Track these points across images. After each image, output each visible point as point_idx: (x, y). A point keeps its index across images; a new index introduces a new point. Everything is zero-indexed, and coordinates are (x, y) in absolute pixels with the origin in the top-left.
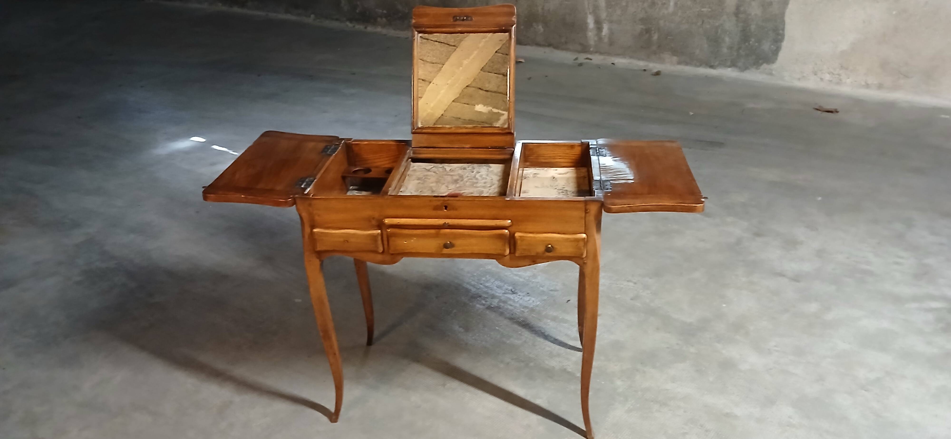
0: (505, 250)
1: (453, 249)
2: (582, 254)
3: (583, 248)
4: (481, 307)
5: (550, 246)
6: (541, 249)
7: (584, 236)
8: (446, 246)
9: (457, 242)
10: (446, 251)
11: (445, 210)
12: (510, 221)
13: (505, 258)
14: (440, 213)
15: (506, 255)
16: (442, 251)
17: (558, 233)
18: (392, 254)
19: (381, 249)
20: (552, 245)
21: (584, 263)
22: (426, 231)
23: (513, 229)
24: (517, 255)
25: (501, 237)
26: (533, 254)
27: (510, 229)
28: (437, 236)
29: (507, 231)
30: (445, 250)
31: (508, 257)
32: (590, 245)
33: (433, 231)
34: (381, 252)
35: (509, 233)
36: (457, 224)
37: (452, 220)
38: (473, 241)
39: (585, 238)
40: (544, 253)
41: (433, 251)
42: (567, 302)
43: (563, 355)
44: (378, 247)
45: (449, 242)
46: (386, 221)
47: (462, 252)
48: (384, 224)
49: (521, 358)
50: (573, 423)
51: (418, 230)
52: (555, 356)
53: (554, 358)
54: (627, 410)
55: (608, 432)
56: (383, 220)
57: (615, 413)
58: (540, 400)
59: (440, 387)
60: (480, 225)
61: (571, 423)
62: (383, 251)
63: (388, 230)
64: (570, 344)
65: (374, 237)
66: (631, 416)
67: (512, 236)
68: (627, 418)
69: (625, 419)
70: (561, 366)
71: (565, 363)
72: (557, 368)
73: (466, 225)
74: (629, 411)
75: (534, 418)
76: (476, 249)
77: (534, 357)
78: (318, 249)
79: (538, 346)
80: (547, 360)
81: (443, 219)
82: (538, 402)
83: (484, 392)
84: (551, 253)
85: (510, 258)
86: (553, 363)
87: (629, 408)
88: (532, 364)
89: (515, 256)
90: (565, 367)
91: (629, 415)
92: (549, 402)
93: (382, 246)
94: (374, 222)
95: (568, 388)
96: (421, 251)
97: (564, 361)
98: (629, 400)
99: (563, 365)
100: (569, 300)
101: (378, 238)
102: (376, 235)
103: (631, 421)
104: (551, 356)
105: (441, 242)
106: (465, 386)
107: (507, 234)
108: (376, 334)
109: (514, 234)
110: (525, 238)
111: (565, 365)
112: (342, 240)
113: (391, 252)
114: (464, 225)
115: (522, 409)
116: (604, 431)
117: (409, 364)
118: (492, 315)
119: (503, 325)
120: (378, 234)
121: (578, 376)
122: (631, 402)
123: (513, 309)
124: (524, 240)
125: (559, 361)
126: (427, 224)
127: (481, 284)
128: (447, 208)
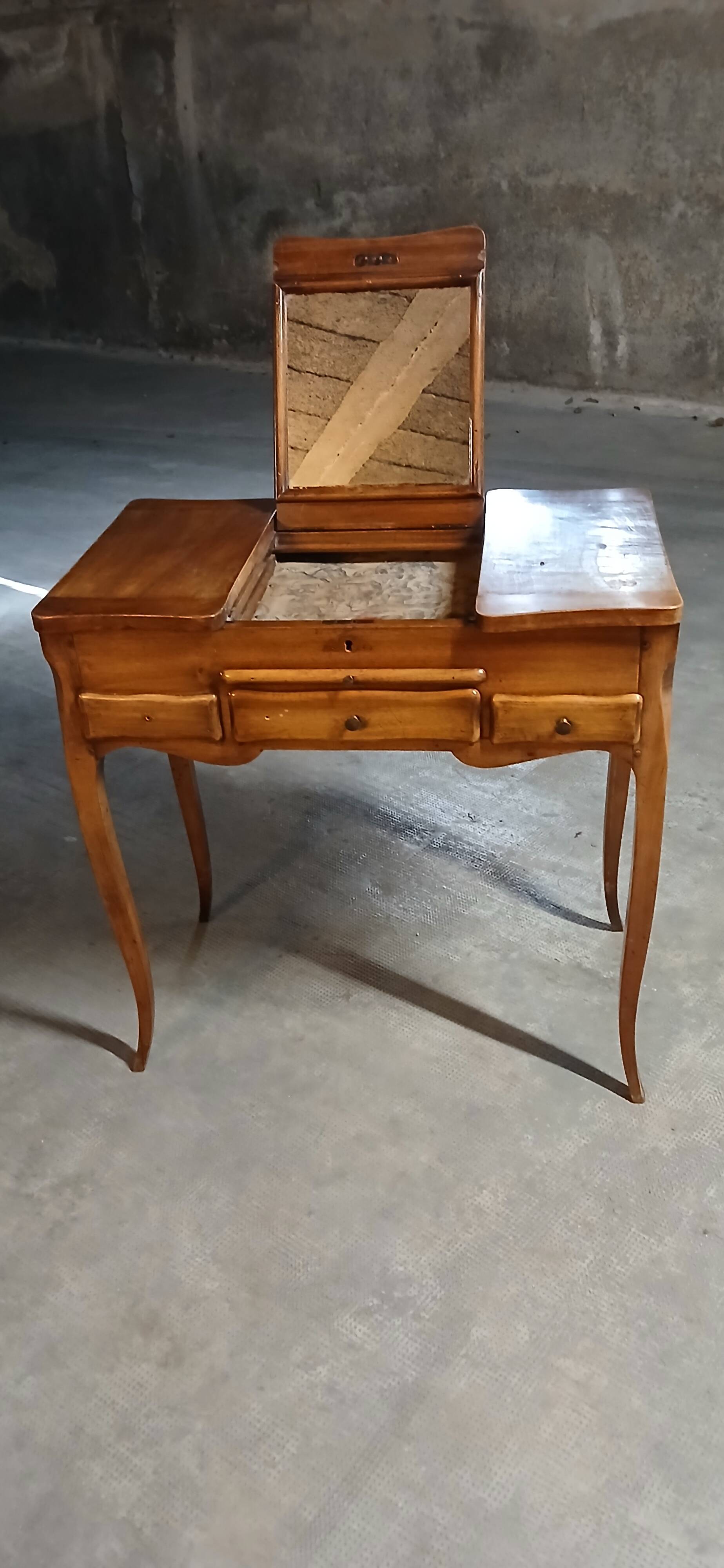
0: (472, 732)
1: (367, 730)
2: (633, 737)
3: (634, 724)
4: (414, 847)
5: (565, 721)
6: (547, 727)
7: (638, 698)
8: (350, 725)
9: (374, 717)
10: (350, 735)
11: (347, 651)
12: (481, 671)
13: (473, 747)
14: (336, 656)
15: (474, 741)
16: (341, 735)
17: (583, 694)
18: (241, 744)
19: (218, 735)
20: (570, 720)
21: (636, 756)
22: (311, 695)
23: (487, 688)
24: (496, 741)
25: (464, 704)
26: (529, 738)
27: (483, 687)
28: (331, 704)
29: (475, 692)
30: (349, 732)
31: (478, 745)
32: (648, 717)
33: (323, 695)
34: (218, 739)
35: (479, 696)
36: (373, 679)
37: (361, 672)
38: (406, 713)
39: (638, 703)
40: (552, 736)
41: (324, 736)
42: (576, 836)
43: (575, 937)
44: (212, 730)
45: (355, 717)
46: (227, 676)
47: (383, 738)
48: (223, 681)
49: (492, 944)
50: (602, 1071)
51: (292, 694)
52: (559, 938)
53: (556, 942)
54: (706, 1042)
55: (671, 1088)
56: (221, 674)
57: (683, 1049)
58: (533, 1025)
59: (339, 1000)
60: (419, 679)
61: (597, 1070)
62: (223, 739)
63: (231, 694)
64: (586, 916)
65: (203, 709)
66: (714, 1054)
67: (487, 702)
68: (707, 1059)
69: (703, 1061)
70: (572, 958)
71: (579, 953)
72: (564, 962)
73: (392, 680)
74: (709, 1045)
75: (525, 1060)
76: (412, 731)
77: (518, 942)
78: (92, 735)
79: (525, 920)
80: (543, 947)
81: (343, 670)
82: (529, 1029)
83: (424, 1009)
84: (567, 735)
85: (481, 748)
86: (556, 952)
87: (709, 1039)
88: (514, 955)
89: (492, 744)
90: (578, 961)
91: (710, 1052)
92: (551, 1029)
93: (220, 726)
94: (202, 679)
95: (586, 1000)
96: (300, 737)
97: (575, 949)
98: (709, 1023)
99: (575, 957)
100: (579, 833)
101: (211, 710)
102: (208, 704)
103: (715, 1064)
104: (551, 938)
105: (341, 717)
106: (387, 998)
107: (476, 698)
108: (216, 899)
109: (491, 698)
110: (513, 706)
111: (578, 956)
112: (138, 715)
113: (238, 740)
114: (386, 680)
115: (499, 1043)
116: (663, 1085)
117: (280, 956)
118: (434, 863)
119: (456, 881)
120: (212, 702)
121: (605, 976)
122: (713, 1027)
123: (473, 851)
124: (511, 708)
125: (566, 948)
126: (310, 680)
127: (412, 805)
128: (352, 646)
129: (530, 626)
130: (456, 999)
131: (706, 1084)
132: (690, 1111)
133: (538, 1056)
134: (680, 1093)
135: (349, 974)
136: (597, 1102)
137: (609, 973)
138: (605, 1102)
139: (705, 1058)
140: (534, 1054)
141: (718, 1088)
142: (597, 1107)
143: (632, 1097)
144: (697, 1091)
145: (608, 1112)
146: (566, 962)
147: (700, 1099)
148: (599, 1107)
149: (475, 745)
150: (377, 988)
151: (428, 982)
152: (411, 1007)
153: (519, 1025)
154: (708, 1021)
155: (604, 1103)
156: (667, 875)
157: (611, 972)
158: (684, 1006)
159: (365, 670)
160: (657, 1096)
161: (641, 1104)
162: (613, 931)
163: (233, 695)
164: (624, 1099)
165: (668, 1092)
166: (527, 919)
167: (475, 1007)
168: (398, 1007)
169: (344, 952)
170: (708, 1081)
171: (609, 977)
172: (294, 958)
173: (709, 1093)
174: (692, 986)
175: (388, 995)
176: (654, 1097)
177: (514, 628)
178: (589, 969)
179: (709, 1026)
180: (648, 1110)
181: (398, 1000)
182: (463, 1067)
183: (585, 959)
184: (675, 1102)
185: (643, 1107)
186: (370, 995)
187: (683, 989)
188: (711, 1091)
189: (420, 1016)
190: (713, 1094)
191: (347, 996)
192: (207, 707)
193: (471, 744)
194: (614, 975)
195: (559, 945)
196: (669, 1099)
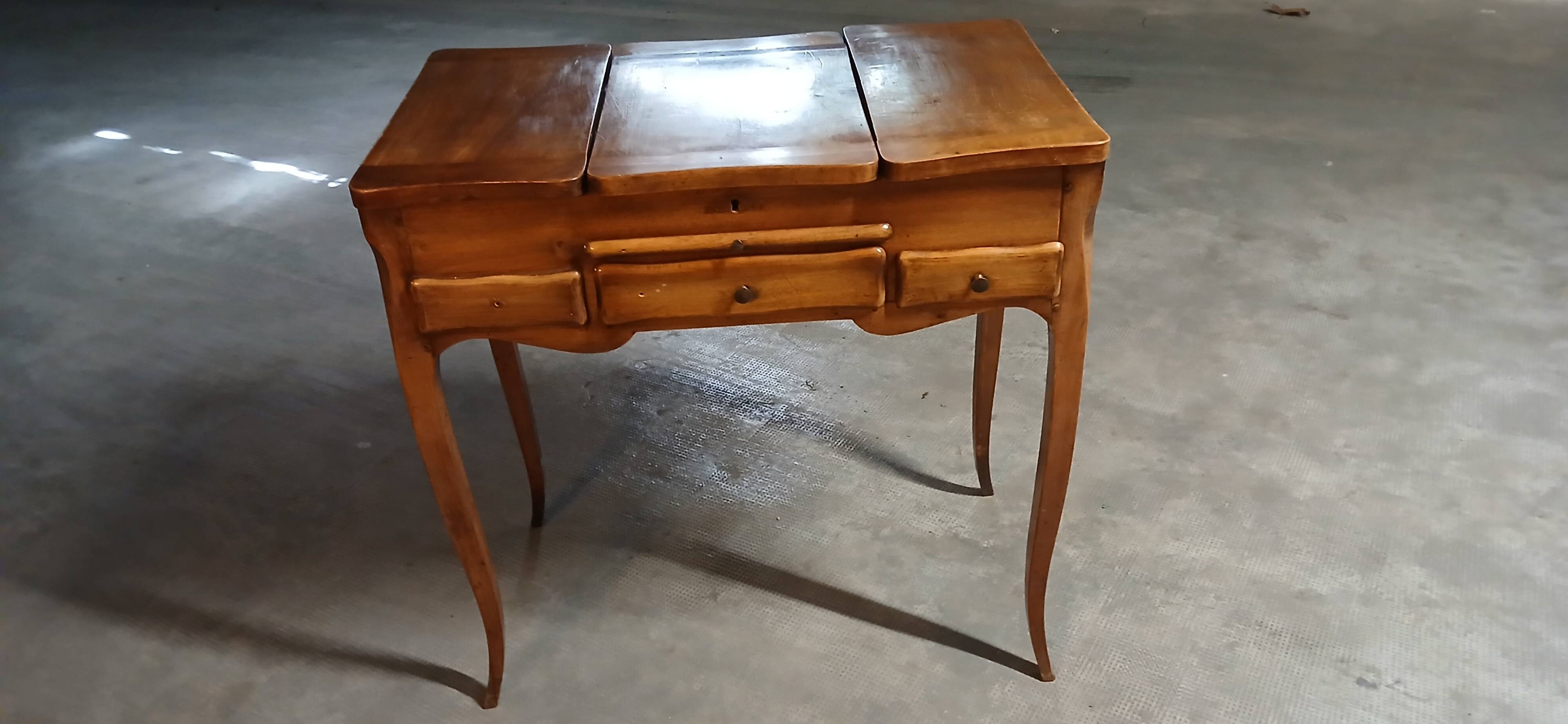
0: (878, 296)
1: (759, 301)
2: (1053, 290)
3: (1055, 275)
4: (756, 423)
5: (981, 276)
6: (960, 285)
7: (1058, 246)
8: (740, 297)
9: (766, 286)
10: (738, 308)
11: (734, 212)
12: (886, 226)
13: (877, 314)
14: (722, 218)
15: (878, 307)
16: (728, 309)
17: (999, 246)
18: (609, 327)
19: (583, 318)
20: (987, 275)
21: (1054, 310)
22: (692, 265)
23: (893, 245)
24: (903, 304)
25: (868, 264)
26: (940, 299)
27: (888, 244)
28: (716, 274)
29: (879, 250)
30: (737, 304)
31: (882, 310)
32: (1070, 268)
33: (706, 264)
34: (583, 323)
35: (884, 254)
36: (766, 242)
37: (751, 235)
38: (803, 280)
39: (1060, 251)
40: (961, 295)
41: (708, 311)
42: (923, 398)
43: (945, 506)
44: (575, 314)
45: (745, 287)
46: (592, 249)
47: (776, 309)
48: (588, 255)
49: (861, 522)
50: (1003, 649)
51: (671, 265)
52: (929, 508)
53: (927, 513)
54: (1103, 607)
55: (1078, 661)
56: (585, 247)
57: (1081, 616)
58: (921, 606)
59: (707, 601)
60: (818, 240)
61: (998, 649)
62: (588, 322)
63: (598, 270)
64: (952, 482)
65: (565, 289)
66: (1114, 619)
67: (894, 261)
68: (1109, 625)
69: (1105, 627)
70: (947, 528)
71: (953, 523)
72: (939, 534)
73: (787, 242)
74: (1108, 610)
75: (921, 647)
76: (810, 299)
77: (887, 516)
78: (429, 328)
79: (889, 492)
80: (914, 520)
81: (730, 234)
82: (919, 611)
83: (802, 602)
84: (985, 292)
85: (886, 312)
86: (928, 524)
87: (1105, 604)
88: (886, 532)
89: (898, 307)
90: (954, 531)
91: (1109, 617)
92: (941, 610)
93: (585, 308)
94: (561, 254)
95: (972, 574)
96: (682, 314)
97: (949, 518)
98: (1102, 586)
99: (950, 528)
100: (926, 394)
101: (575, 290)
102: (570, 282)
103: (1118, 630)
104: (920, 509)
105: (727, 288)
106: (760, 594)
107: (882, 256)
108: (549, 500)
109: (897, 256)
110: (924, 264)
111: (952, 526)
112: (486, 301)
113: (607, 322)
114: (781, 243)
115: (889, 630)
116: (1070, 659)
117: (631, 558)
118: (780, 437)
119: (808, 456)
120: (575, 280)
121: (985, 545)
122: (1107, 590)
123: (819, 422)
124: (921, 267)
125: (939, 518)
126: (692, 248)
127: (744, 377)
128: (739, 206)
129: (944, 171)
130: (834, 586)
131: (1113, 653)
132: (1104, 684)
133: (933, 641)
134: (1089, 665)
135: (711, 570)
136: (1006, 685)
137: (989, 542)
138: (1014, 683)
139: (1106, 624)
140: (929, 639)
141: (1126, 655)
142: (1006, 690)
143: (1042, 675)
144: (1106, 662)
145: (1019, 695)
146: (942, 535)
147: (1111, 670)
148: (1009, 691)
149: (879, 310)
150: (745, 583)
151: (798, 568)
152: (786, 600)
153: (906, 608)
154: (1100, 584)
155: (1013, 685)
156: (1025, 430)
157: (990, 541)
158: (1073, 569)
159: (754, 233)
160: (1066, 670)
161: (1051, 682)
162: (983, 496)
163: (600, 270)
164: (1034, 679)
165: (1077, 666)
166: (891, 491)
167: (856, 593)
168: (772, 601)
169: (701, 546)
170: (1114, 649)
171: (989, 546)
172: (647, 558)
173: (1118, 661)
174: (1076, 547)
175: (759, 589)
176: (1063, 673)
177: (927, 175)
178: (967, 538)
179: (1103, 588)
180: (1060, 688)
181: (771, 594)
182: (856, 663)
183: (961, 528)
184: (1086, 676)
185: (1054, 685)
186: (737, 592)
187: (1068, 552)
188: (1120, 659)
189: (798, 609)
190: (1123, 663)
191: (714, 596)
192: (569, 286)
193: (875, 309)
194: (994, 543)
195: (931, 517)
196: (1079, 673)
